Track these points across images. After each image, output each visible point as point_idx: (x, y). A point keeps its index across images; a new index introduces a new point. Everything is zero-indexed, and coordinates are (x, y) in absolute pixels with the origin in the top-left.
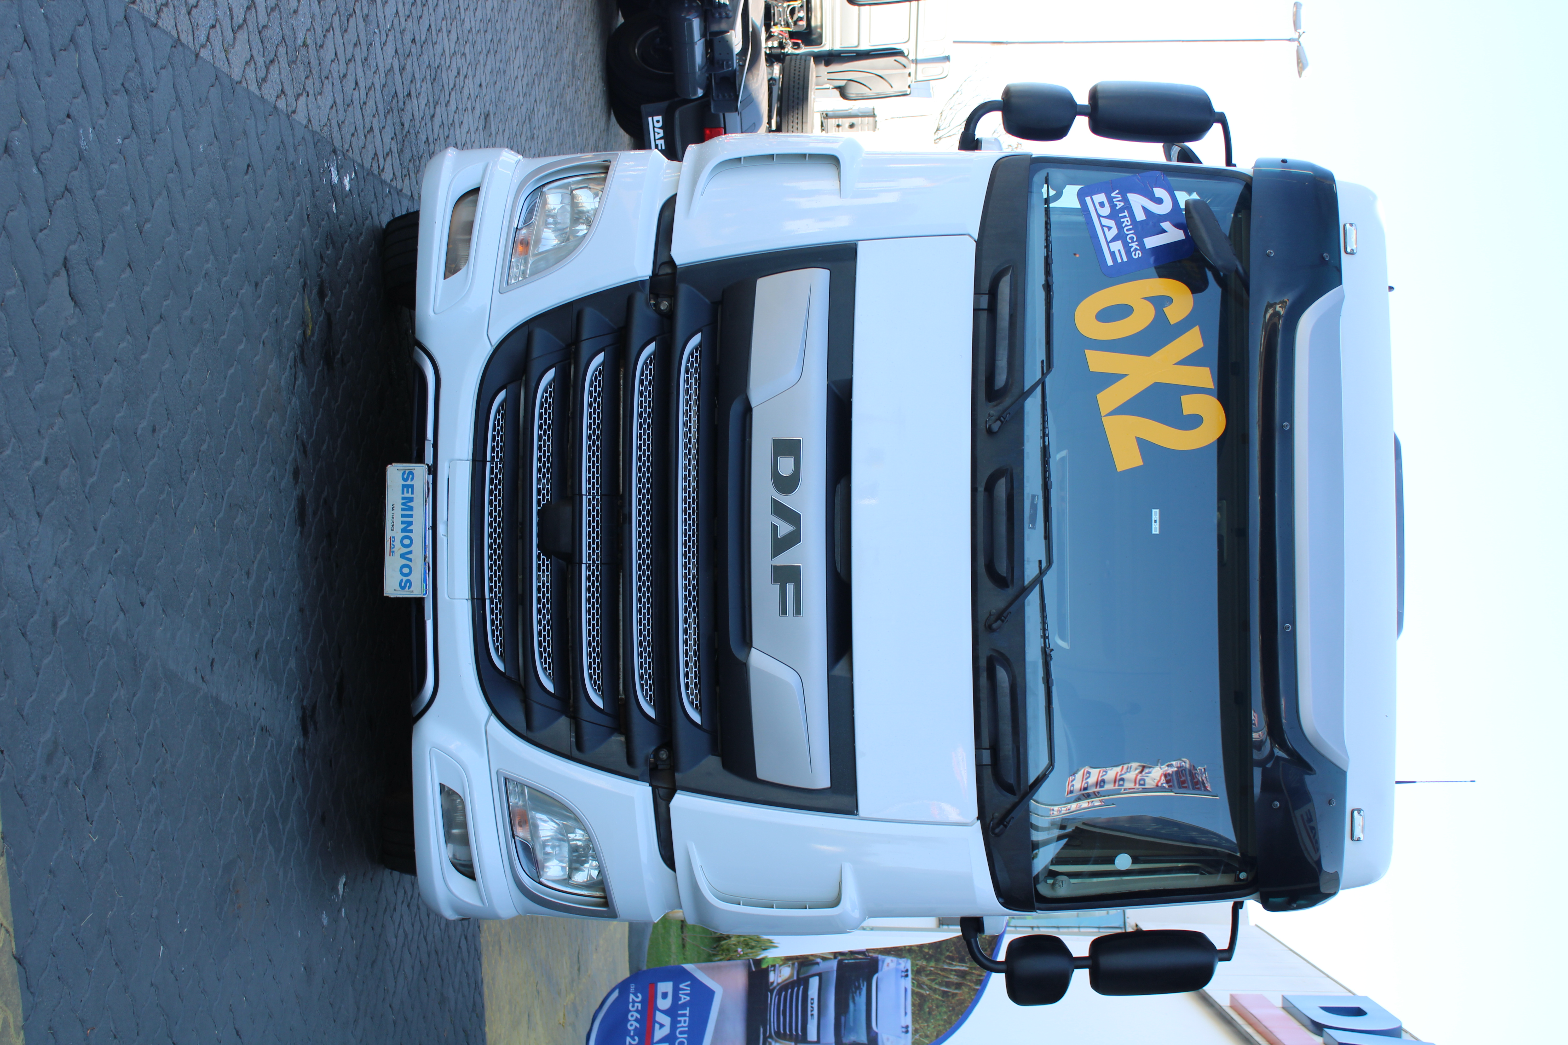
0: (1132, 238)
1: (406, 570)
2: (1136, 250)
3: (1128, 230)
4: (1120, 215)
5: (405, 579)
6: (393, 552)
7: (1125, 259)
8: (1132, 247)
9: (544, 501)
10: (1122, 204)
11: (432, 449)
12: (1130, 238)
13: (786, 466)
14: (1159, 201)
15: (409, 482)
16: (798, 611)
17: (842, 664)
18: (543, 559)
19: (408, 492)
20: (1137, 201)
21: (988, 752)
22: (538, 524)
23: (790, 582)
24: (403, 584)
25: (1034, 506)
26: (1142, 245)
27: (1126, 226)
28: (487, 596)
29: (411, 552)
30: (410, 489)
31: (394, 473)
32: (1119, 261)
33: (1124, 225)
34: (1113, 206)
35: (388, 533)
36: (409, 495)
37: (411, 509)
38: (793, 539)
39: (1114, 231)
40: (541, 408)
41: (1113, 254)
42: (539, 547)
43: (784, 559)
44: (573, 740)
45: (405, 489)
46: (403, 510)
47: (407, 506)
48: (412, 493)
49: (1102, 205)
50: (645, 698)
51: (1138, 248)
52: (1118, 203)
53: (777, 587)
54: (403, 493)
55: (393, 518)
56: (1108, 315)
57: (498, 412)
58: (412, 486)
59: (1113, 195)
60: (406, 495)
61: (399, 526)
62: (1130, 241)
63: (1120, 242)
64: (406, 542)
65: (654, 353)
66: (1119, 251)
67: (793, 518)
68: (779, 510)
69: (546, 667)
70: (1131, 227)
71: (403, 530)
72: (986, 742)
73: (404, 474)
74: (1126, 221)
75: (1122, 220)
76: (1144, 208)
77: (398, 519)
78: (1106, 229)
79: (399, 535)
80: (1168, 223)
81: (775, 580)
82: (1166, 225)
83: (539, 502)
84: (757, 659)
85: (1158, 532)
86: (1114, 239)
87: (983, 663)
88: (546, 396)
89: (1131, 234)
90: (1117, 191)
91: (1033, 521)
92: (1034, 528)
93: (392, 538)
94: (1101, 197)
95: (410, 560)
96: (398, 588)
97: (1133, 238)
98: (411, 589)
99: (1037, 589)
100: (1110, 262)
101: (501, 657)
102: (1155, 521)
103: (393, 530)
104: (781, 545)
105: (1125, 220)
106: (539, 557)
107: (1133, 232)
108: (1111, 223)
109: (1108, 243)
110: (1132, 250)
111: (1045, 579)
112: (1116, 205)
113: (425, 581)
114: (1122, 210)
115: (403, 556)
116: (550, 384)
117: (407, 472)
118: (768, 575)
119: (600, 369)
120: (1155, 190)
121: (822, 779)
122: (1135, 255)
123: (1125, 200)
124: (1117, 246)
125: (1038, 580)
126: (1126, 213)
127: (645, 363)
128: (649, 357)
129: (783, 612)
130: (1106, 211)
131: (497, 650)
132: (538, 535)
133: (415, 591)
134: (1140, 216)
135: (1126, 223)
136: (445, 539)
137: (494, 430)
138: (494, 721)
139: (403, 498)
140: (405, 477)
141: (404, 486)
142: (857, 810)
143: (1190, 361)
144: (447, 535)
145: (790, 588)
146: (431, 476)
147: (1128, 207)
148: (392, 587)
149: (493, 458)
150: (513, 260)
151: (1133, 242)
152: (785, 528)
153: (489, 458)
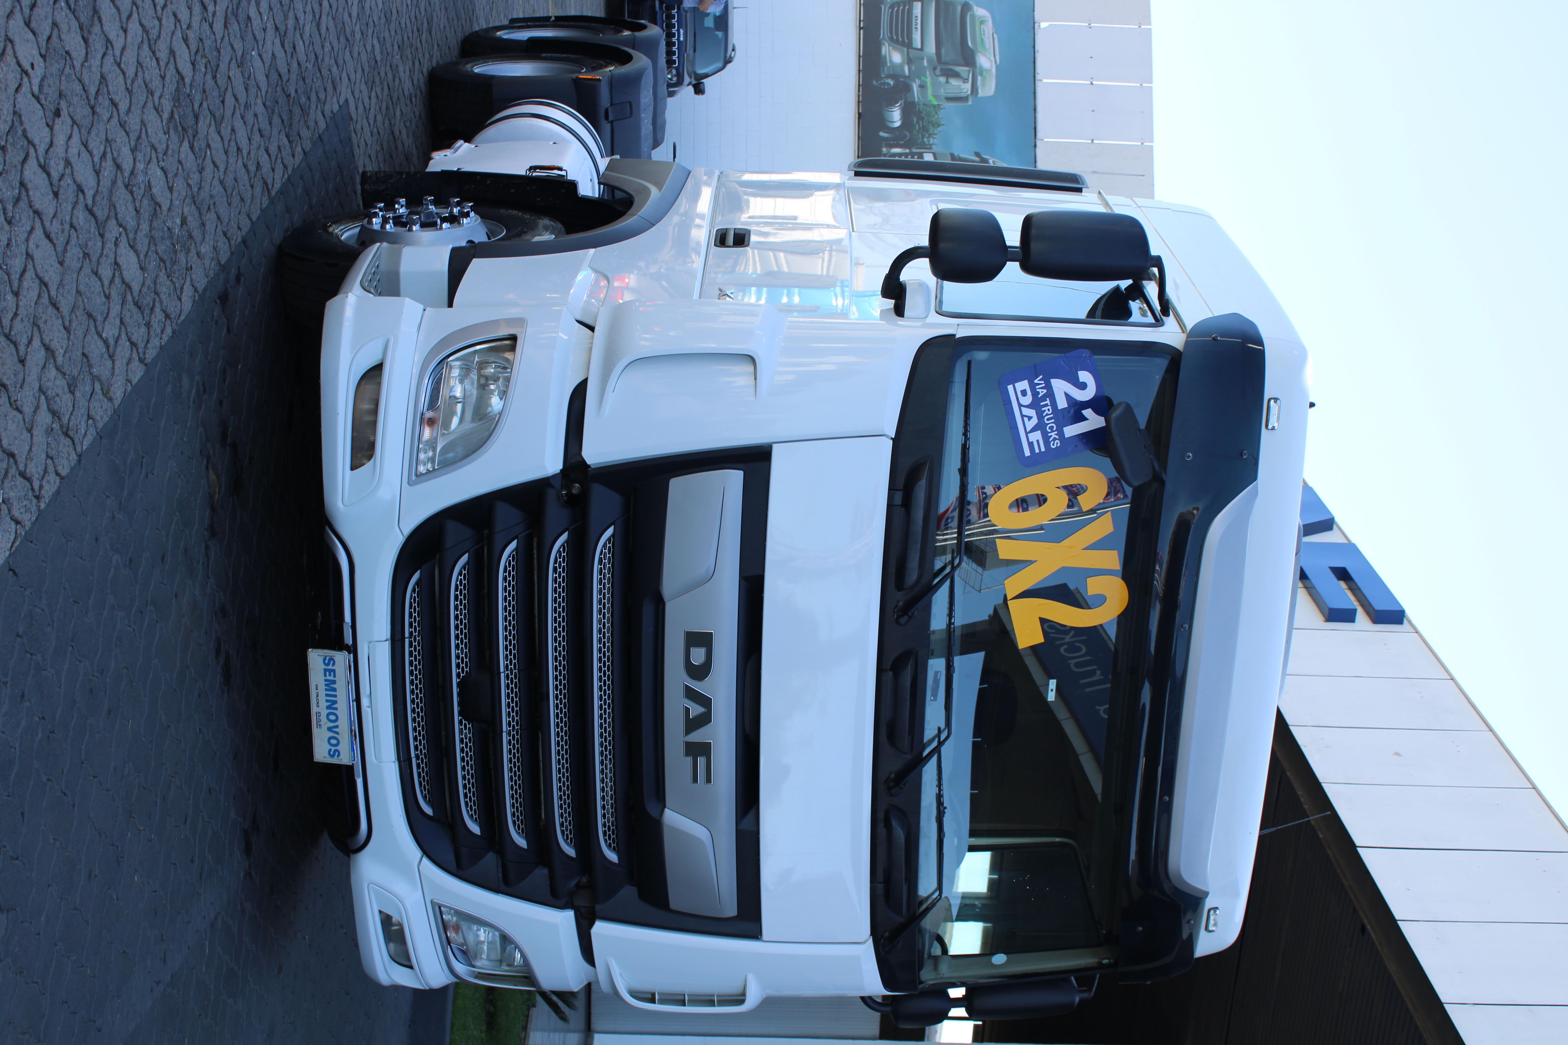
0: (1051, 428)
1: (334, 742)
2: (1055, 439)
3: (1048, 420)
4: (1042, 404)
5: (333, 749)
6: (320, 725)
7: (1043, 449)
8: (1051, 436)
9: (463, 673)
10: (1045, 391)
11: (351, 631)
12: (1049, 428)
13: (698, 656)
14: (1083, 386)
15: (330, 667)
16: (708, 780)
17: (751, 815)
18: (465, 724)
19: (330, 675)
20: (1060, 387)
21: (882, 885)
22: (459, 694)
23: (701, 755)
24: (332, 753)
25: (936, 681)
26: (1061, 434)
27: (1047, 415)
28: (413, 755)
29: (337, 727)
30: (332, 673)
31: (316, 658)
32: (1037, 451)
33: (1044, 414)
34: (1035, 394)
35: (314, 709)
36: (332, 678)
37: (335, 690)
38: (705, 719)
39: (1035, 421)
40: (456, 590)
41: (1031, 445)
42: (460, 714)
43: (696, 737)
44: (500, 875)
45: (328, 673)
46: (326, 690)
47: (330, 685)
48: (335, 676)
49: (1024, 393)
50: (566, 841)
51: (1057, 437)
52: (1040, 390)
53: (689, 759)
54: (325, 675)
55: (317, 696)
56: (1022, 504)
57: (414, 590)
58: (334, 671)
59: (1036, 381)
60: (328, 678)
61: (323, 704)
62: (1050, 431)
63: (1039, 432)
64: (332, 717)
65: (567, 541)
66: (1038, 441)
67: (705, 702)
68: (691, 694)
69: (472, 814)
70: (1052, 416)
71: (328, 707)
72: (880, 877)
73: (325, 659)
74: (1048, 410)
75: (1043, 409)
76: (1067, 395)
77: (323, 698)
78: (1026, 419)
79: (324, 712)
80: (1090, 410)
81: (687, 754)
82: (1088, 412)
83: (458, 675)
84: (671, 818)
85: (1053, 700)
86: (1034, 430)
87: (881, 815)
88: (461, 579)
89: (1051, 423)
90: (1041, 377)
91: (935, 694)
92: (935, 700)
93: (318, 714)
94: (1023, 385)
95: (337, 733)
96: (327, 755)
97: (1053, 427)
98: (340, 758)
99: (935, 759)
100: (1027, 453)
101: (429, 803)
102: (1052, 690)
103: (318, 706)
104: (693, 724)
105: (1046, 408)
106: (460, 723)
107: (1053, 421)
108: (1032, 413)
109: (1027, 433)
110: (1050, 440)
111: (943, 749)
112: (1038, 393)
113: (353, 750)
114: (1044, 398)
115: (330, 729)
116: (464, 567)
117: (328, 658)
118: (682, 749)
119: (513, 555)
120: (1080, 373)
121: (730, 909)
122: (1053, 445)
123: (1049, 387)
124: (1036, 436)
125: (937, 750)
126: (1048, 402)
127: (559, 551)
128: (563, 545)
129: (695, 780)
130: (1027, 400)
131: (425, 797)
132: (459, 704)
133: (345, 759)
134: (1062, 404)
135: (1047, 411)
136: (369, 710)
137: (411, 607)
138: (425, 860)
139: (326, 680)
140: (327, 662)
141: (325, 670)
142: (761, 934)
143: (1099, 545)
144: (371, 706)
145: (701, 761)
146: (352, 655)
147: (1050, 394)
148: (321, 753)
149: (411, 633)
150: (420, 446)
151: (1052, 431)
152: (696, 710)
153: (407, 635)
